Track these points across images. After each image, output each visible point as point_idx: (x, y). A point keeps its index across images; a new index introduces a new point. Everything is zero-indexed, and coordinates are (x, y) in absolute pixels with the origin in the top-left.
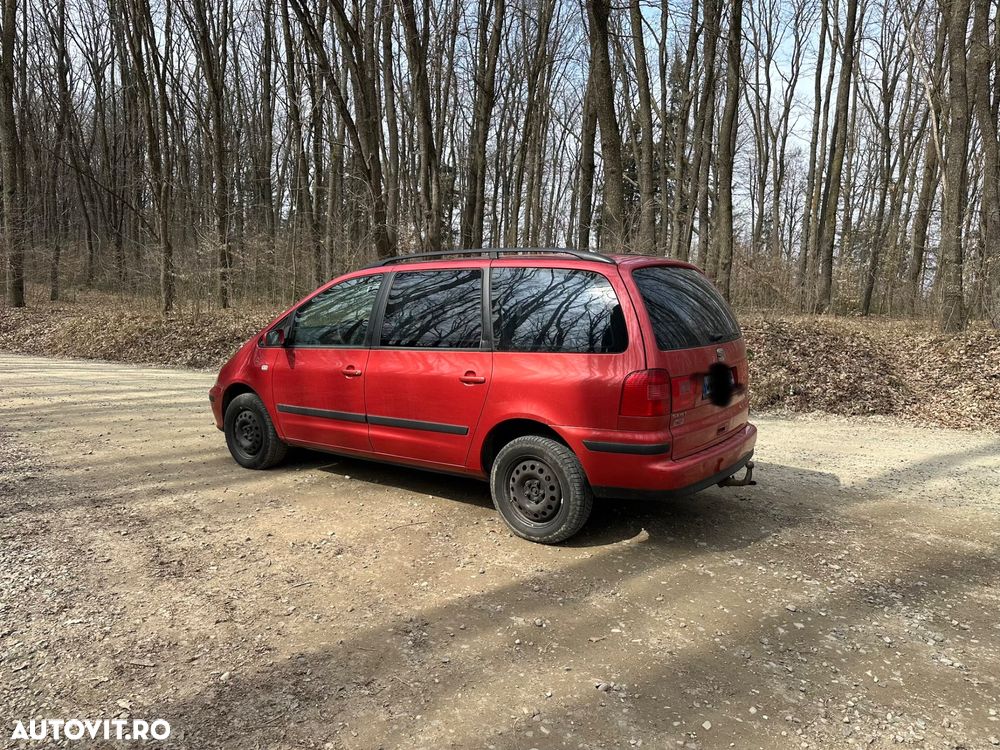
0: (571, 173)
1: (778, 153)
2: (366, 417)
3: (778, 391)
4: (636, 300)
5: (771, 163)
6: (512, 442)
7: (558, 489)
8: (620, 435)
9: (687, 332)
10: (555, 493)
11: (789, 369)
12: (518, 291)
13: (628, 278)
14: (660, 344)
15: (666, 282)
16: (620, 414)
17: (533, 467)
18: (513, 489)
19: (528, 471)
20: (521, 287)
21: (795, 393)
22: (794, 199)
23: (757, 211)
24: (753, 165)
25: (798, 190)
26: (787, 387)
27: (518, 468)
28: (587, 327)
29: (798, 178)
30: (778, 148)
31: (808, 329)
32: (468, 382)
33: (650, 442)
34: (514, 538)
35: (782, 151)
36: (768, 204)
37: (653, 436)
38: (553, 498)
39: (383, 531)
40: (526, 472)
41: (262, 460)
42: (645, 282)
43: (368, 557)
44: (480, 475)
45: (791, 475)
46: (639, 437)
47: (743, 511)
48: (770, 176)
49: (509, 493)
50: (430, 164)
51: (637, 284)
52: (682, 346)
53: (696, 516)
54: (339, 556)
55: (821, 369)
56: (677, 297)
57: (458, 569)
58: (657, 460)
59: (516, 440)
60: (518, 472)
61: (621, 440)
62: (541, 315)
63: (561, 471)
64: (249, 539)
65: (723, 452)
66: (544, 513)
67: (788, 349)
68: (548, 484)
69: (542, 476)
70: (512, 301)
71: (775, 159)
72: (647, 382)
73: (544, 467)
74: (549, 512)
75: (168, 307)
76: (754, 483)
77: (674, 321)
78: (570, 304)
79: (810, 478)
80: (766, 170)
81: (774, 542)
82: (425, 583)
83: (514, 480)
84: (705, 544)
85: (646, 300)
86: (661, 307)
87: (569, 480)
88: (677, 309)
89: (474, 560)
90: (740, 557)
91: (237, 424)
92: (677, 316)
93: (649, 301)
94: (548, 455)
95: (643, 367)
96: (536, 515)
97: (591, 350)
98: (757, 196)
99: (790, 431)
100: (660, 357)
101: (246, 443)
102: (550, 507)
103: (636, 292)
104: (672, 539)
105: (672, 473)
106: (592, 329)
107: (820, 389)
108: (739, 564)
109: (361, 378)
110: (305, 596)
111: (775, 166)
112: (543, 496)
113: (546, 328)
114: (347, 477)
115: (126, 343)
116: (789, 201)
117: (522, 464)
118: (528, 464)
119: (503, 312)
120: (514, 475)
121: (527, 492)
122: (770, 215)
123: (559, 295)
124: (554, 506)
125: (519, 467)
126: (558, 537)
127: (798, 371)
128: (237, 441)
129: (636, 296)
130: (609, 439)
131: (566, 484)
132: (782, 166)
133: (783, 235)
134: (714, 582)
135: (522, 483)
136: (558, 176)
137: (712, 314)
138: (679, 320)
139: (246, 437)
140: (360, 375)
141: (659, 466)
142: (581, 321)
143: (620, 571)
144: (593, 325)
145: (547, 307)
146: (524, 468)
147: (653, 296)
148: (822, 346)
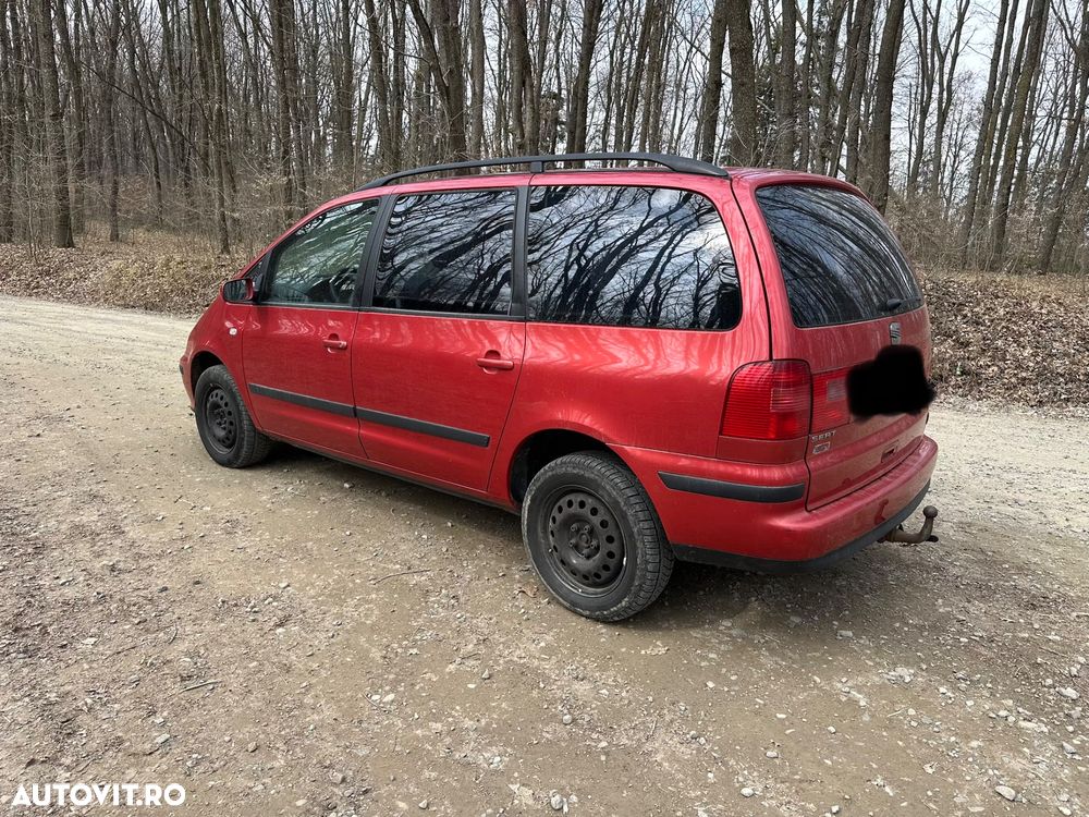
0: (696, 100)
1: (946, 77)
2: (355, 409)
3: (941, 369)
4: (761, 243)
5: (936, 88)
6: (552, 464)
7: (621, 542)
8: (722, 468)
9: (841, 295)
10: (614, 547)
11: (957, 341)
12: (607, 229)
13: (749, 206)
14: (798, 317)
15: (813, 214)
16: (720, 433)
17: (582, 504)
18: (552, 532)
19: (575, 509)
20: (611, 223)
21: (963, 373)
22: (960, 134)
23: (914, 148)
24: (914, 91)
25: (965, 123)
26: (953, 365)
27: (560, 503)
28: (693, 286)
29: (966, 108)
30: (947, 70)
31: (984, 290)
32: (489, 367)
33: (772, 482)
34: (552, 607)
35: (951, 73)
36: (929, 140)
37: (776, 473)
38: (611, 555)
39: (361, 585)
40: (572, 510)
41: (237, 456)
42: (778, 213)
43: (322, 636)
44: (505, 503)
45: (973, 503)
46: (752, 472)
47: (908, 566)
48: (934, 105)
49: (547, 538)
50: (524, 83)
51: (766, 217)
52: (833, 320)
53: (836, 574)
54: (280, 630)
55: (1000, 343)
56: (828, 239)
57: (452, 667)
58: (782, 512)
59: (559, 460)
60: (560, 509)
61: (720, 476)
62: (634, 267)
63: (624, 516)
64: (165, 589)
65: (889, 492)
66: (597, 576)
67: (956, 316)
68: (603, 533)
69: (596, 520)
70: (597, 245)
71: (941, 84)
72: (772, 382)
73: (598, 506)
74: (605, 575)
75: (226, 249)
76: (934, 539)
77: (819, 275)
78: (673, 249)
79: (1004, 509)
80: (930, 97)
81: (960, 633)
82: (391, 697)
83: (554, 520)
84: (850, 634)
85: (779, 242)
86: (802, 253)
87: (635, 530)
88: (826, 258)
89: (483, 650)
90: (907, 664)
91: (208, 405)
92: (824, 267)
93: (783, 244)
94: (604, 488)
95: (765, 356)
96: (585, 577)
97: (694, 325)
98: (917, 129)
99: (960, 429)
100: (796, 339)
101: (221, 433)
102: (606, 568)
103: (761, 228)
104: (796, 620)
105: (805, 534)
106: (699, 289)
107: (996, 369)
108: (908, 679)
109: (347, 353)
110: (195, 712)
111: (941, 93)
112: (597, 549)
113: (640, 288)
114: (347, 485)
115: (172, 291)
116: (954, 137)
117: (567, 498)
118: (576, 498)
119: (583, 262)
120: (555, 512)
121: (573, 541)
122: (930, 153)
123: (661, 235)
124: (612, 567)
125: (563, 502)
126: (617, 613)
127: (968, 344)
128: (209, 428)
129: (761, 235)
130: (702, 473)
131: (631, 535)
132: (950, 93)
133: (943, 178)
134: (866, 718)
135: (566, 524)
136: (680, 104)
137: (878, 264)
138: (828, 275)
139: (220, 424)
140: (345, 348)
141: (784, 523)
142: (685, 276)
143: (711, 685)
144: (702, 282)
145: (642, 255)
146: (570, 504)
147: (790, 236)
148: (1002, 312)
